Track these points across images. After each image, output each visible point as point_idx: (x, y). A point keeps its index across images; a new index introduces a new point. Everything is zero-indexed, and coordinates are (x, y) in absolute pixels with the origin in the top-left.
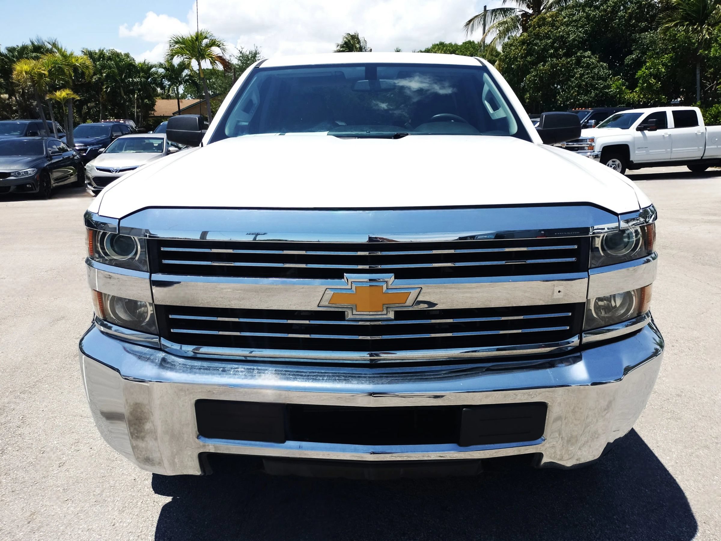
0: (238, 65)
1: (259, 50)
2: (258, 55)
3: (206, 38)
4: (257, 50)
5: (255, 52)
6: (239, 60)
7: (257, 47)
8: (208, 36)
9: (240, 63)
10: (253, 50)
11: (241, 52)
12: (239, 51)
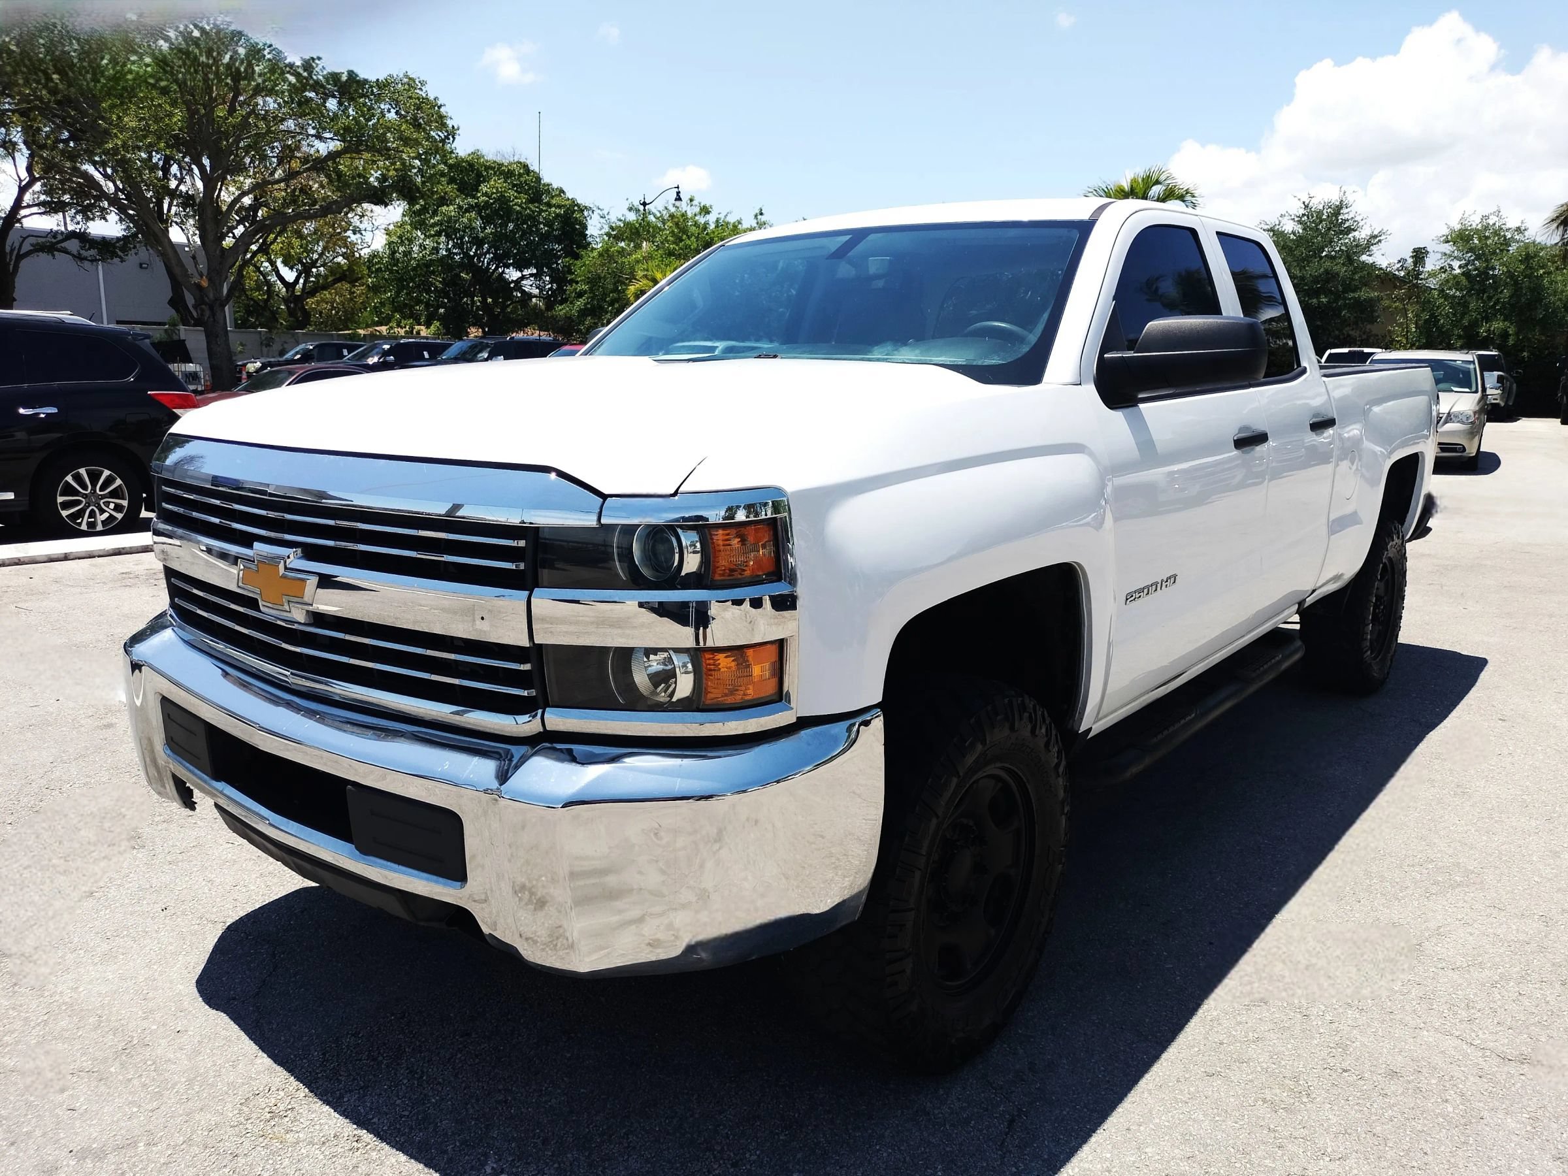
0: (1293, 233)
1: (1350, 198)
2: (1344, 211)
3: (1157, 182)
4: (1344, 199)
5: (1338, 203)
6: (1300, 222)
7: (1345, 192)
8: (1162, 178)
9: (1299, 229)
10: (1335, 199)
11: (1306, 207)
12: (1304, 203)
